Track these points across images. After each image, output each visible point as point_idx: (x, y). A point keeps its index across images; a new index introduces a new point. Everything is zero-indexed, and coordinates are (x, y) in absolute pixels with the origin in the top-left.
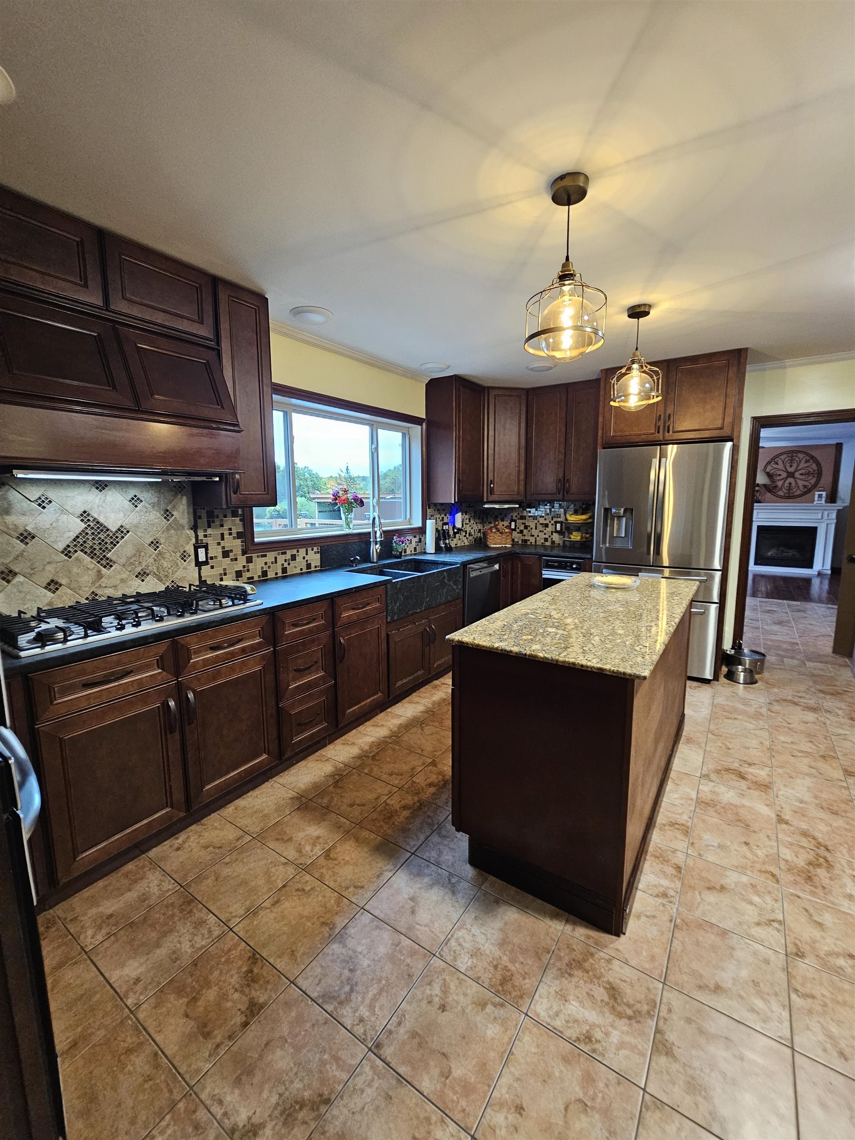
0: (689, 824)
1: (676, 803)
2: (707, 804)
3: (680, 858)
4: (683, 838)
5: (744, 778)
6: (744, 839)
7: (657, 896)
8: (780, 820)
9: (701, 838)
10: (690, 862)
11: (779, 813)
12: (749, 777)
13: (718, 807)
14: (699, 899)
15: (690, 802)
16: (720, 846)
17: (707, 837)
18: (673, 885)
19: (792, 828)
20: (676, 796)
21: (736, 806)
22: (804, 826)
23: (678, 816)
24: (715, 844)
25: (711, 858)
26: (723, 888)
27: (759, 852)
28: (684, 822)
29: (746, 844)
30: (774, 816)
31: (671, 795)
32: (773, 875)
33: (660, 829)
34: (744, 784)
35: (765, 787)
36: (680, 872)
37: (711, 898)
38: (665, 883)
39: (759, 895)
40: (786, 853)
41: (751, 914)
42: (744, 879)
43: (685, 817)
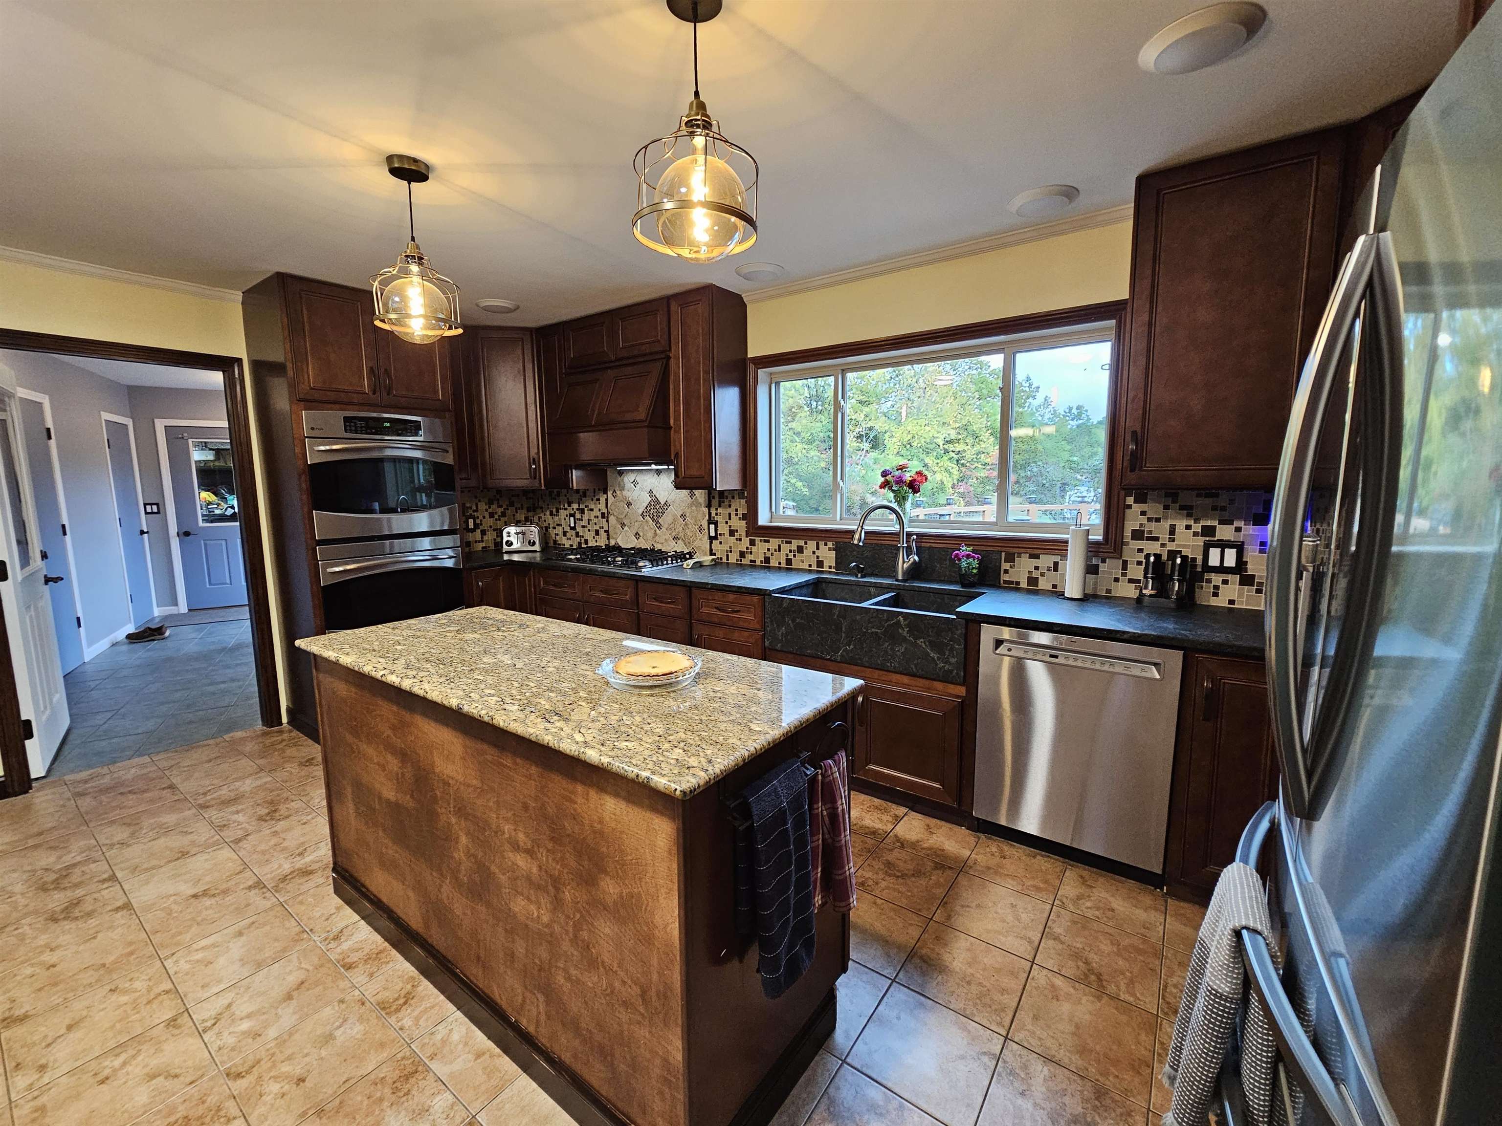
0: (392, 1020)
1: (440, 1027)
2: (407, 1077)
3: (358, 977)
4: (379, 997)
6: (308, 1084)
7: (341, 932)
9: (361, 1019)
10: (343, 984)
13: (387, 1091)
14: (303, 965)
15: (430, 1051)
16: (329, 1038)
17: (359, 1030)
18: (339, 950)
20: (455, 1037)
23: (416, 1013)
24: (338, 1033)
25: (328, 1012)
26: (289, 997)
27: (274, 1088)
28: (400, 1015)
29: (301, 1080)
31: (464, 1030)
32: (239, 1076)
33: (413, 978)
36: (343, 966)
37: (293, 979)
38: (345, 946)
39: (244, 1033)
41: (243, 1007)
42: (272, 1033)
43: (407, 1022)
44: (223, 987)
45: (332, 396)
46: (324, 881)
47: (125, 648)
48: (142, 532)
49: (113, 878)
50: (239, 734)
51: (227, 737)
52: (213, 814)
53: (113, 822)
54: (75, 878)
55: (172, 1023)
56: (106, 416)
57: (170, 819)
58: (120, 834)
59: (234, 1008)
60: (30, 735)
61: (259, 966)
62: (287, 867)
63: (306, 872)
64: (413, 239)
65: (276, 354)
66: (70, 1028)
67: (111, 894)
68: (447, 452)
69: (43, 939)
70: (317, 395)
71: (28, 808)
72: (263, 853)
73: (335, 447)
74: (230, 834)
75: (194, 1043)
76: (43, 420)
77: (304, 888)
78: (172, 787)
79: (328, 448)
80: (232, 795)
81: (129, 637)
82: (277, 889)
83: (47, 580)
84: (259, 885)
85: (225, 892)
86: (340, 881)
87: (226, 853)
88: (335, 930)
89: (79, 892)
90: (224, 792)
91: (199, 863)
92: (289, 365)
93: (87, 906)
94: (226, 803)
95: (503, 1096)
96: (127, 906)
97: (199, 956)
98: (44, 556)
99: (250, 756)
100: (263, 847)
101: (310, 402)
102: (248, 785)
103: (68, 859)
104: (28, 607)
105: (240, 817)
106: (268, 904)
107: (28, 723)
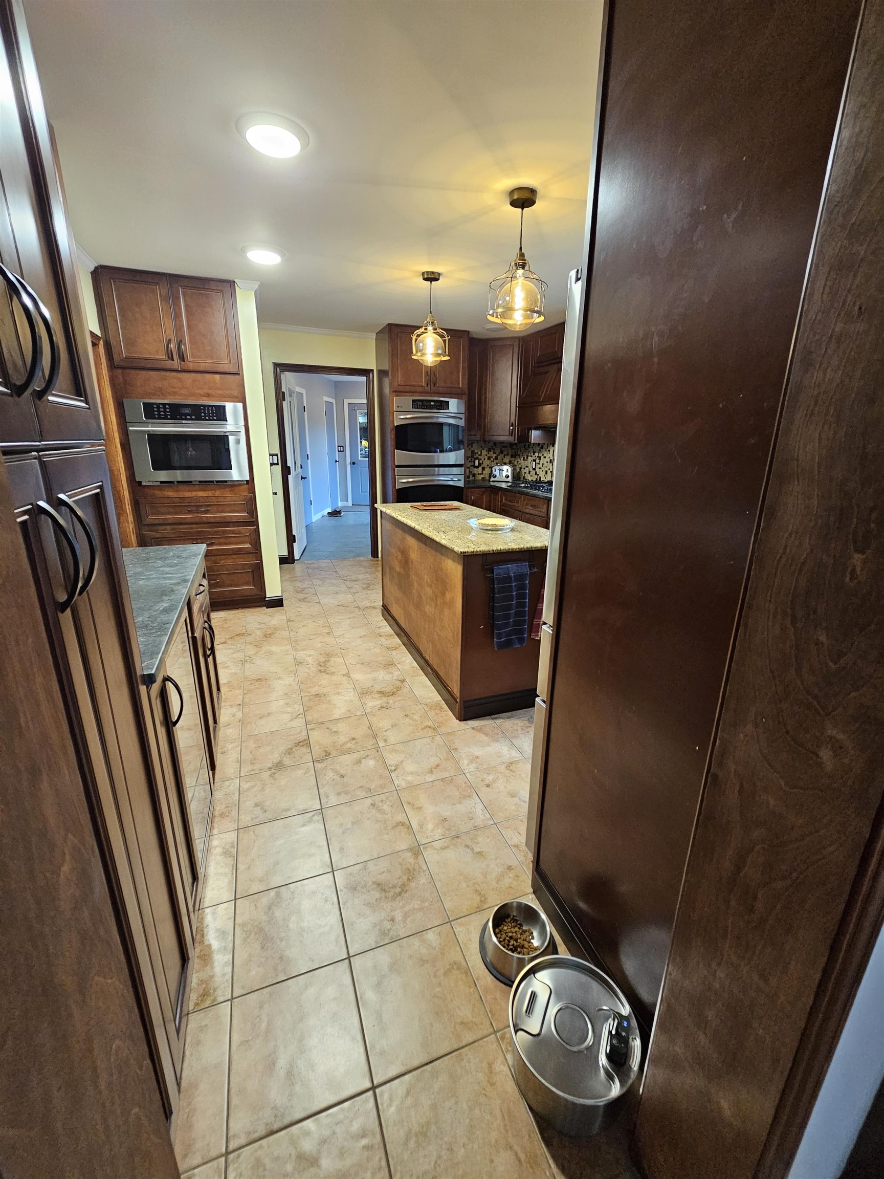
0: (390, 651)
1: (404, 658)
2: (389, 665)
3: (382, 639)
5: (380, 692)
6: (361, 657)
7: (381, 627)
8: (347, 675)
9: (380, 649)
10: (377, 639)
11: (350, 679)
12: (377, 696)
13: (382, 666)
14: (367, 631)
15: (398, 662)
16: (369, 650)
17: (378, 651)
19: (340, 673)
20: (407, 661)
21: (374, 671)
22: (334, 678)
23: (397, 652)
24: (372, 650)
25: (371, 644)
26: (360, 638)
27: (352, 655)
28: (392, 651)
29: (359, 656)
30: (352, 676)
31: (411, 660)
32: (343, 649)
33: (400, 644)
34: (377, 688)
35: (364, 693)
36: (379, 635)
37: (363, 634)
38: (382, 630)
39: (346, 641)
40: (340, 660)
41: (347, 636)
42: (354, 644)
43: (394, 653)
44: (342, 629)
45: (408, 388)
46: (379, 612)
47: (327, 518)
48: (336, 461)
49: (316, 594)
50: (362, 558)
51: (357, 559)
52: (348, 583)
53: (317, 579)
54: (306, 591)
55: (328, 633)
56: (326, 399)
57: (334, 582)
58: (319, 582)
59: (344, 635)
60: (295, 542)
61: (353, 628)
62: (368, 605)
63: (374, 608)
64: (431, 313)
65: (386, 367)
66: (303, 626)
67: (315, 598)
68: (461, 419)
69: (297, 605)
70: (401, 388)
71: (294, 568)
72: (362, 599)
73: (408, 416)
74: (352, 591)
75: (333, 639)
76: (303, 402)
77: (372, 612)
78: (336, 572)
79: (404, 417)
80: (356, 579)
81: (329, 513)
82: (364, 610)
83: (302, 478)
84: (358, 607)
85: (348, 607)
86: (384, 610)
87: (350, 596)
88: (379, 626)
89: (307, 595)
90: (353, 577)
91: (341, 597)
92: (390, 373)
93: (309, 599)
94: (352, 581)
95: (416, 678)
96: (319, 603)
97: (337, 620)
98: (301, 468)
99: (364, 567)
100: (362, 597)
101: (397, 392)
102: (361, 577)
103: (304, 586)
104: (296, 488)
105: (357, 586)
106: (360, 613)
107: (294, 536)
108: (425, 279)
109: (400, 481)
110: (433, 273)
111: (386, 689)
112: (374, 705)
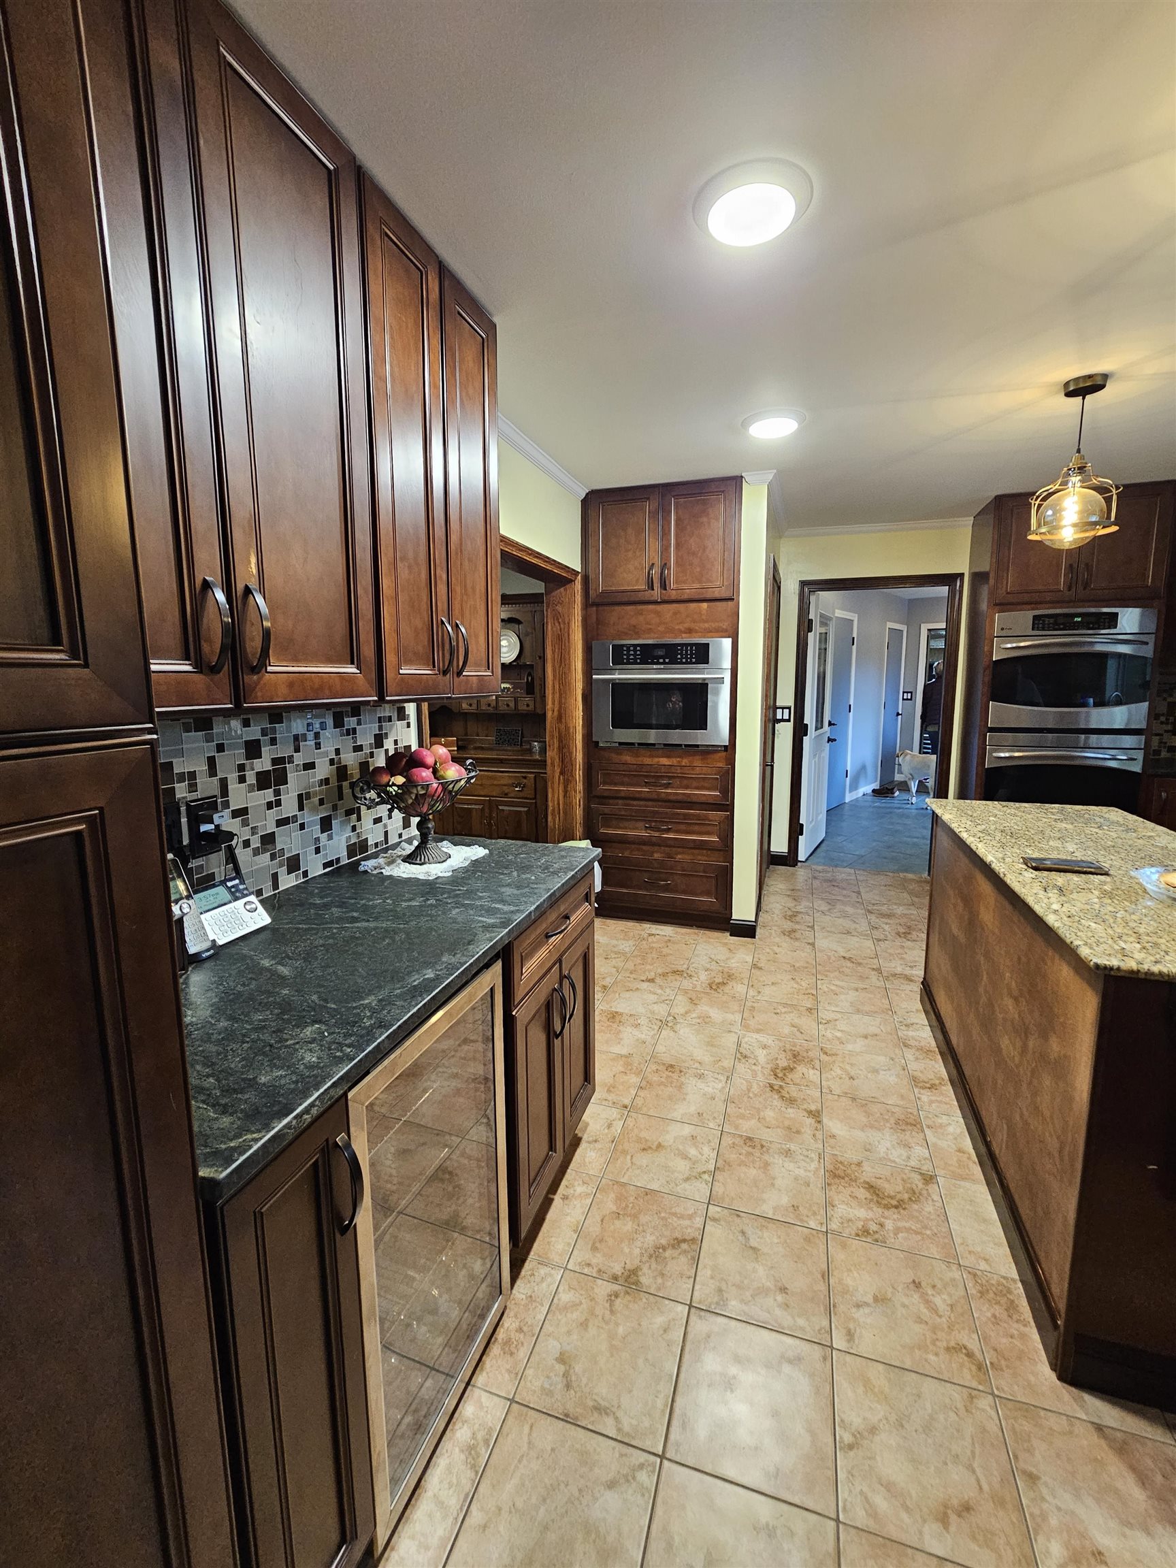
0: (916, 1090)
1: (944, 1117)
2: (907, 1124)
3: (909, 1055)
4: (915, 1073)
5: (870, 1187)
6: (855, 1082)
7: (912, 1024)
8: (816, 1115)
9: (898, 1076)
10: (897, 1051)
11: (819, 1126)
12: (862, 1193)
13: (892, 1121)
14: (881, 1027)
15: (930, 1123)
16: (876, 1071)
17: (893, 1079)
18: (905, 1033)
19: (805, 1106)
21: (872, 1127)
22: (791, 1112)
23: (934, 1098)
24: (882, 1072)
25: (882, 1059)
26: (866, 1037)
27: (839, 1072)
28: (922, 1091)
29: (852, 1078)
30: (825, 1120)
31: (958, 1131)
32: (826, 1053)
33: (943, 1079)
34: (869, 1172)
35: (838, 1174)
36: (903, 1043)
37: (873, 1030)
38: (911, 1033)
39: (836, 1037)
40: (813, 1075)
41: (842, 1025)
42: (849, 1047)
43: (925, 1098)
44: (837, 1009)
45: (1026, 598)
46: (917, 987)
47: (869, 798)
48: (898, 714)
49: (813, 927)
50: (910, 876)
51: (902, 875)
52: (873, 918)
53: (823, 899)
54: (798, 919)
55: (809, 1010)
56: (890, 625)
57: (850, 910)
58: (824, 907)
59: (837, 1022)
60: (802, 834)
61: (858, 1011)
62: (899, 970)
63: (909, 979)
64: (1079, 451)
65: (985, 566)
66: (773, 983)
67: (809, 934)
68: (1147, 643)
69: (777, 940)
70: (1011, 599)
71: (793, 874)
72: (891, 954)
73: (1022, 644)
74: (876, 934)
75: (815, 1025)
76: (852, 634)
77: (903, 987)
78: (859, 893)
79: (1014, 645)
80: (889, 912)
81: (874, 791)
82: (887, 978)
83: (830, 740)
84: (879, 970)
85: (860, 964)
86: (923, 991)
87: (869, 943)
88: (909, 1021)
89: (797, 927)
90: (884, 909)
91: (853, 941)
92: (992, 575)
93: (798, 935)
94: (883, 915)
95: (962, 1183)
96: (813, 944)
97: (833, 988)
98: (830, 724)
99: (911, 893)
100: (891, 951)
101: (1003, 605)
102: (899, 910)
103: (799, 908)
104: (815, 755)
105: (886, 927)
106: (878, 984)
107: (802, 825)
108: (1069, 394)
109: (995, 755)
110: (1090, 377)
111: (886, 1186)
112: (851, 1216)
